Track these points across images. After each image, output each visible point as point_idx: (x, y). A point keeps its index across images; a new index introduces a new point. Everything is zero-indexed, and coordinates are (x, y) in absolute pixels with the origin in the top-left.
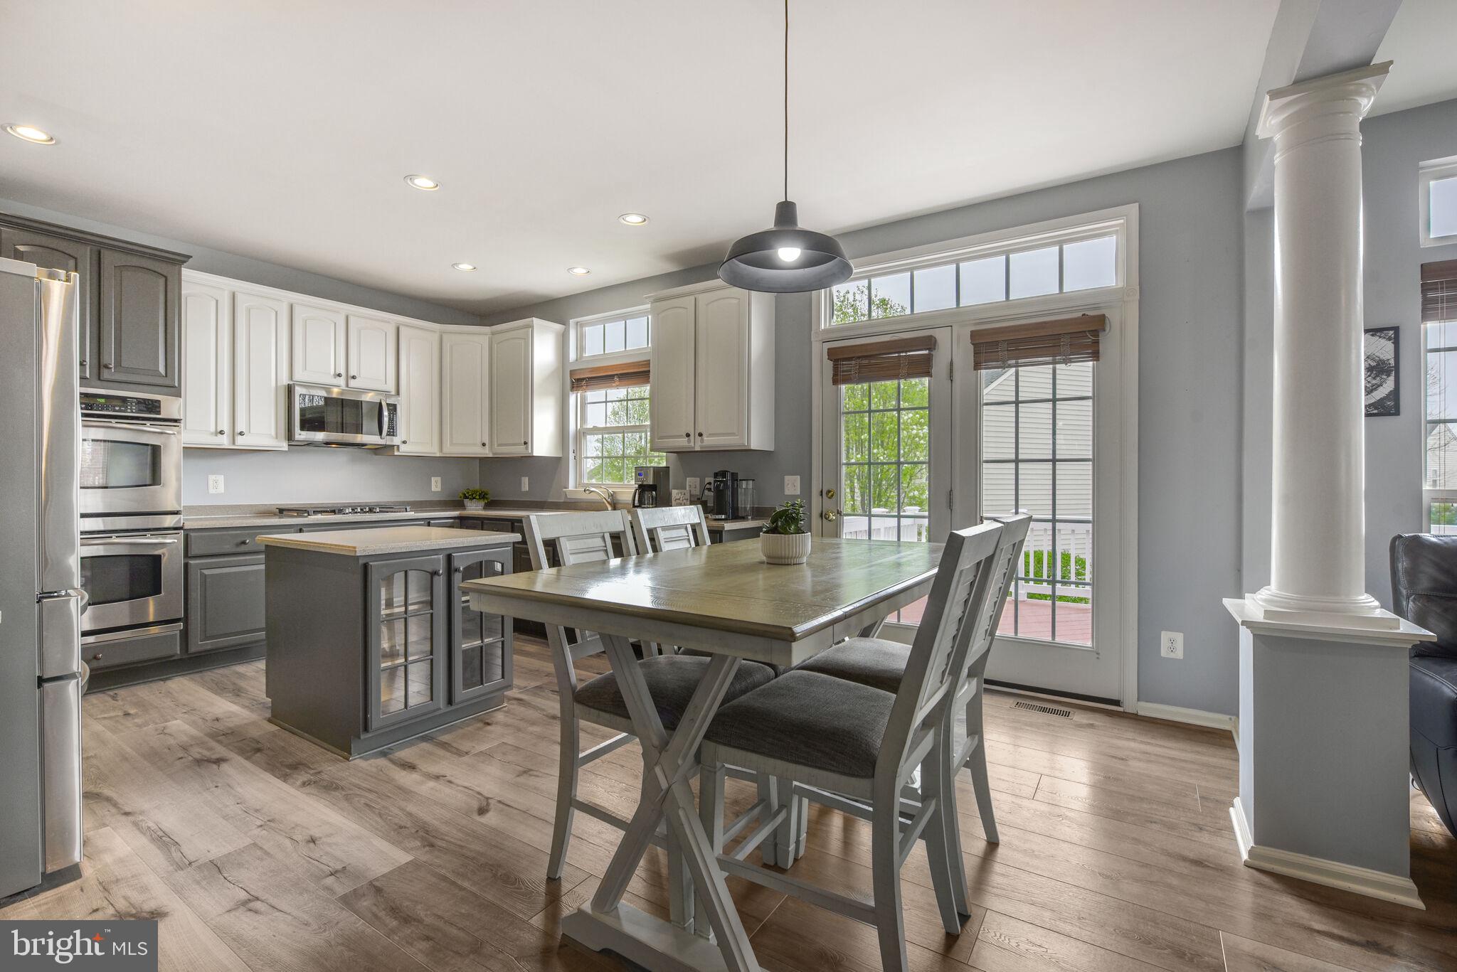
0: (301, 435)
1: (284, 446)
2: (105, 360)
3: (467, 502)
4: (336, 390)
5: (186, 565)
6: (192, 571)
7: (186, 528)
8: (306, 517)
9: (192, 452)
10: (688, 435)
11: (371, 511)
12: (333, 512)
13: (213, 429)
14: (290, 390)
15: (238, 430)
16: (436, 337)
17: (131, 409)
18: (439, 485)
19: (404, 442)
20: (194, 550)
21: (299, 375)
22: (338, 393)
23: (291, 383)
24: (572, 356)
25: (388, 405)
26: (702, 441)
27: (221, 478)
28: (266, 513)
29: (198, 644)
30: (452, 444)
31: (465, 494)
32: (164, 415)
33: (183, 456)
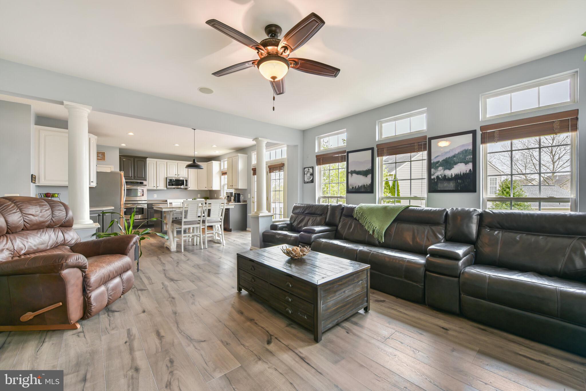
0: (168, 187)
1: (166, 189)
2: (135, 176)
6: (148, 211)
7: (147, 203)
9: (148, 190)
13: (153, 186)
14: (167, 178)
15: (157, 186)
17: (139, 184)
18: (200, 196)
19: (190, 187)
20: (149, 207)
21: (169, 175)
22: (176, 179)
24: (222, 168)
25: (185, 180)
27: (155, 195)
30: (200, 188)
32: (144, 184)
33: (147, 191)
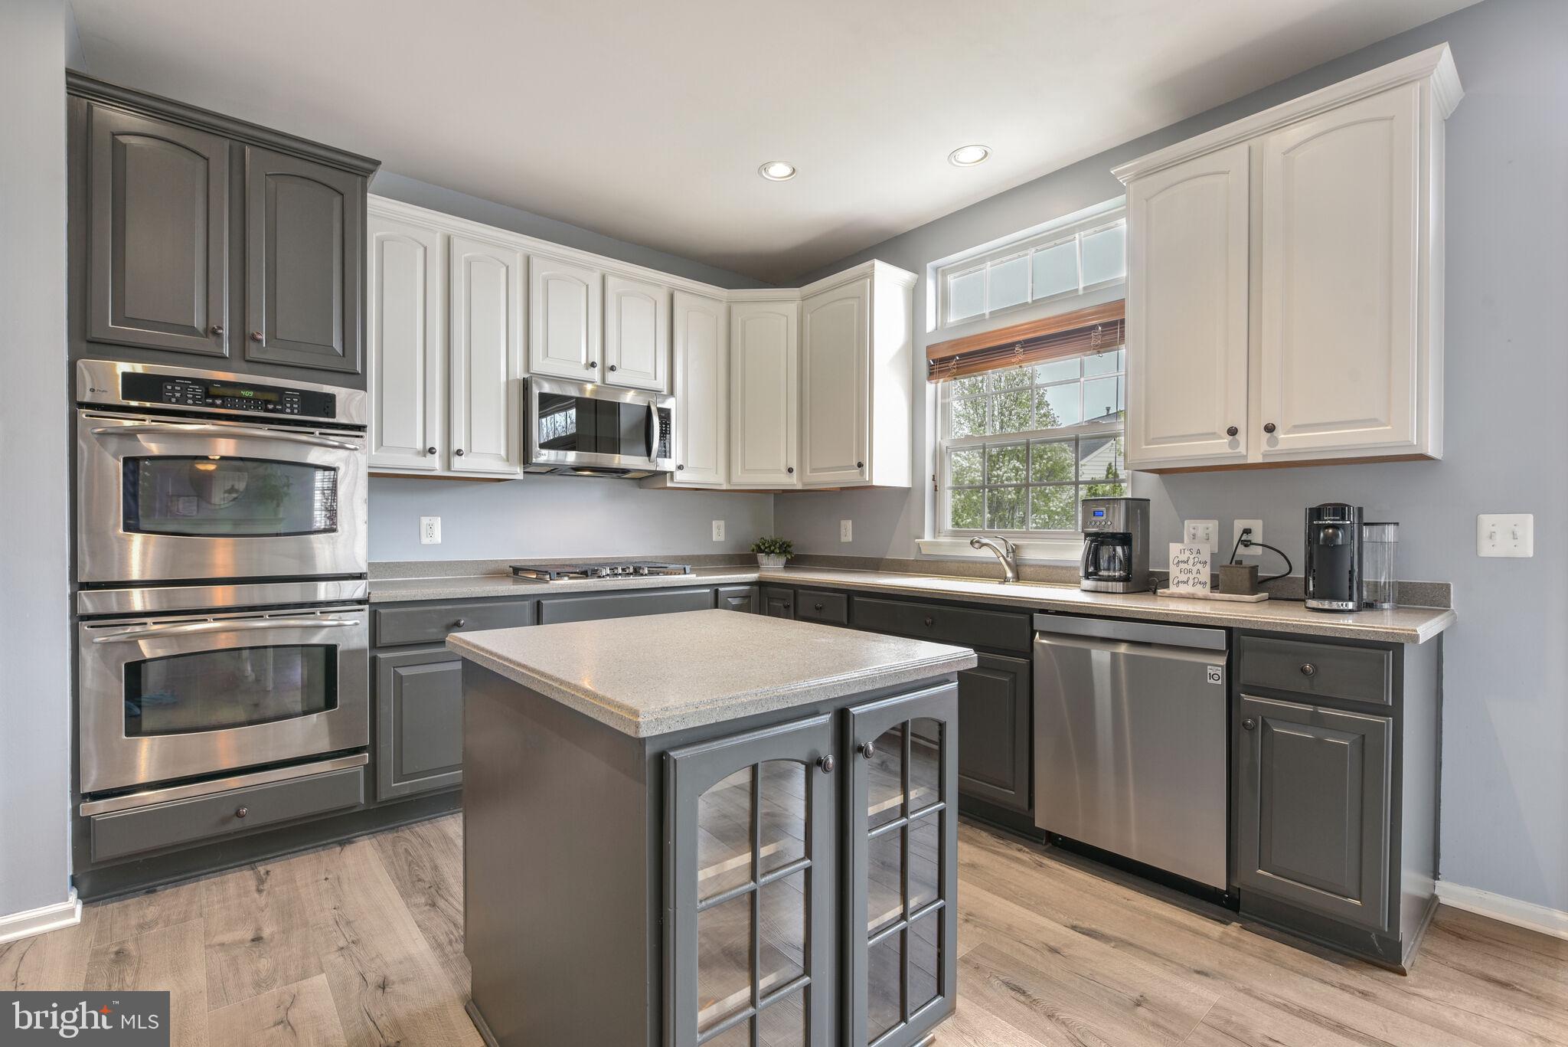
0: (542, 456)
1: (518, 472)
2: (252, 329)
3: (761, 557)
4: (589, 387)
5: (374, 661)
6: (381, 670)
7: (372, 600)
8: (547, 582)
9: (381, 481)
10: (1232, 432)
11: (637, 572)
12: (585, 574)
13: (419, 446)
14: (526, 386)
15: (455, 447)
16: (721, 309)
17: (292, 408)
18: (722, 531)
19: (680, 467)
20: (385, 638)
21: (539, 366)
22: (592, 391)
23: (526, 376)
24: (930, 325)
25: (660, 410)
26: (1273, 442)
27: (437, 522)
28: (497, 572)
29: (392, 787)
30: (744, 469)
31: (759, 546)
32: (340, 419)
33: (371, 489)
